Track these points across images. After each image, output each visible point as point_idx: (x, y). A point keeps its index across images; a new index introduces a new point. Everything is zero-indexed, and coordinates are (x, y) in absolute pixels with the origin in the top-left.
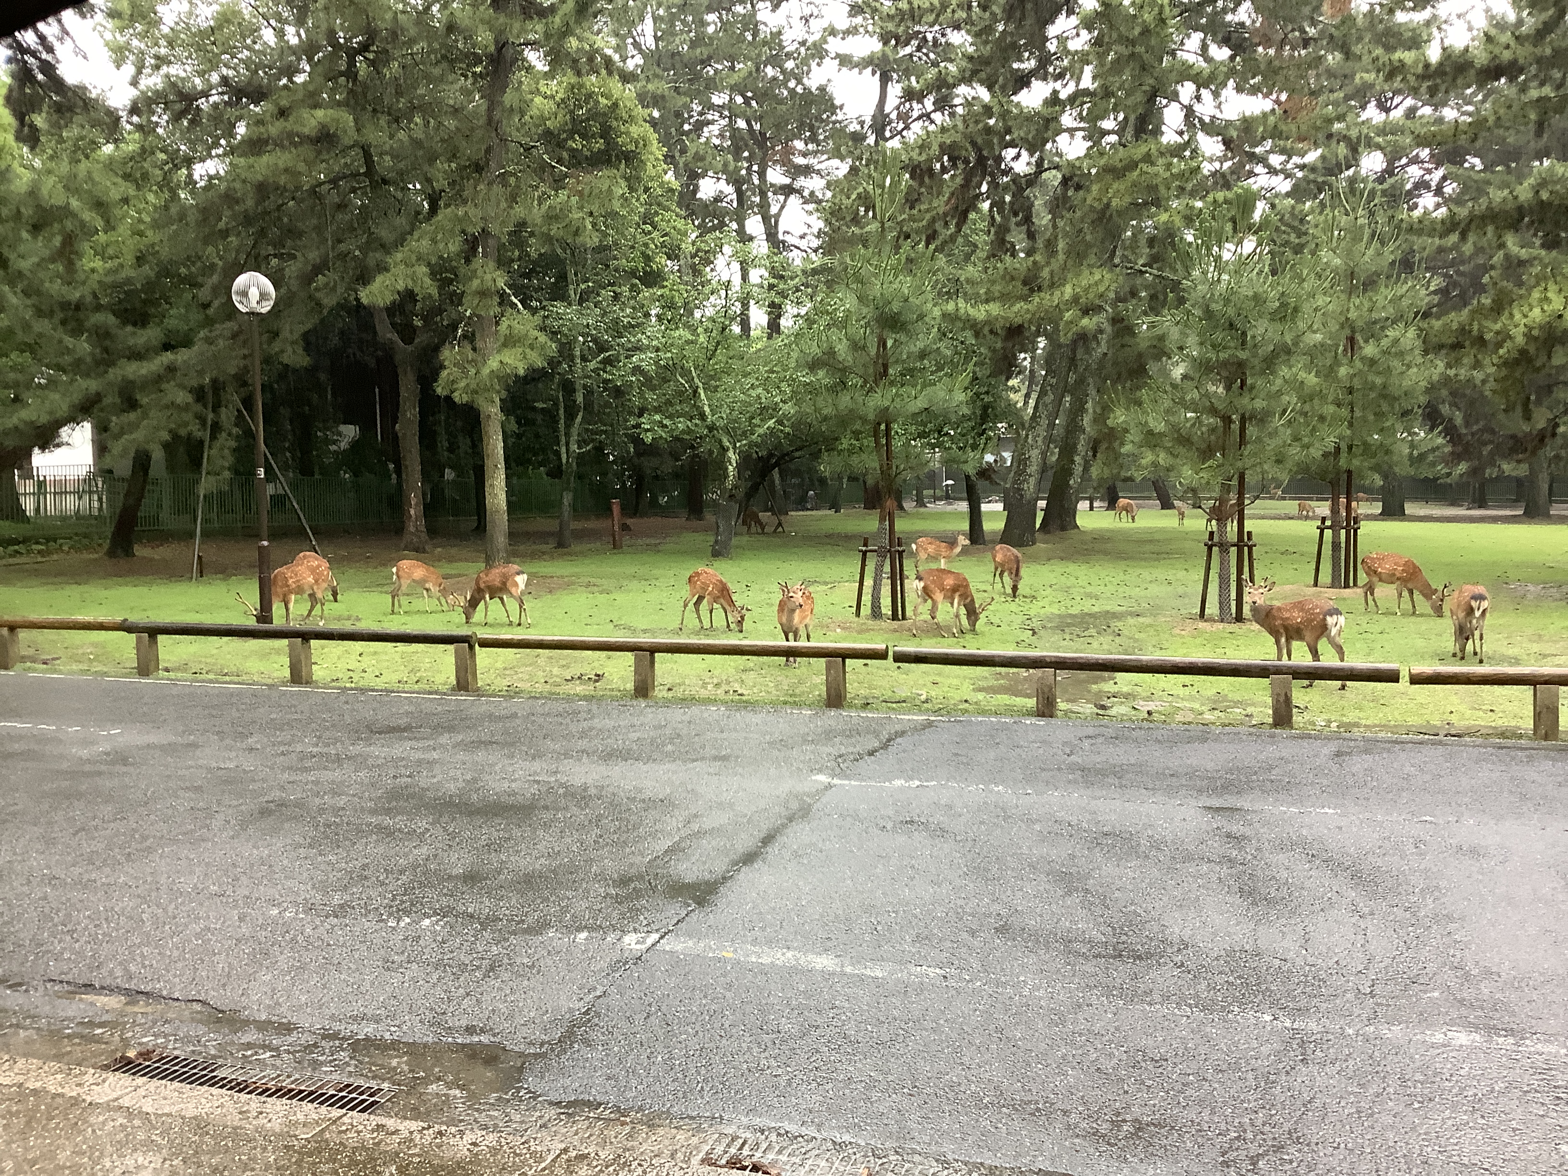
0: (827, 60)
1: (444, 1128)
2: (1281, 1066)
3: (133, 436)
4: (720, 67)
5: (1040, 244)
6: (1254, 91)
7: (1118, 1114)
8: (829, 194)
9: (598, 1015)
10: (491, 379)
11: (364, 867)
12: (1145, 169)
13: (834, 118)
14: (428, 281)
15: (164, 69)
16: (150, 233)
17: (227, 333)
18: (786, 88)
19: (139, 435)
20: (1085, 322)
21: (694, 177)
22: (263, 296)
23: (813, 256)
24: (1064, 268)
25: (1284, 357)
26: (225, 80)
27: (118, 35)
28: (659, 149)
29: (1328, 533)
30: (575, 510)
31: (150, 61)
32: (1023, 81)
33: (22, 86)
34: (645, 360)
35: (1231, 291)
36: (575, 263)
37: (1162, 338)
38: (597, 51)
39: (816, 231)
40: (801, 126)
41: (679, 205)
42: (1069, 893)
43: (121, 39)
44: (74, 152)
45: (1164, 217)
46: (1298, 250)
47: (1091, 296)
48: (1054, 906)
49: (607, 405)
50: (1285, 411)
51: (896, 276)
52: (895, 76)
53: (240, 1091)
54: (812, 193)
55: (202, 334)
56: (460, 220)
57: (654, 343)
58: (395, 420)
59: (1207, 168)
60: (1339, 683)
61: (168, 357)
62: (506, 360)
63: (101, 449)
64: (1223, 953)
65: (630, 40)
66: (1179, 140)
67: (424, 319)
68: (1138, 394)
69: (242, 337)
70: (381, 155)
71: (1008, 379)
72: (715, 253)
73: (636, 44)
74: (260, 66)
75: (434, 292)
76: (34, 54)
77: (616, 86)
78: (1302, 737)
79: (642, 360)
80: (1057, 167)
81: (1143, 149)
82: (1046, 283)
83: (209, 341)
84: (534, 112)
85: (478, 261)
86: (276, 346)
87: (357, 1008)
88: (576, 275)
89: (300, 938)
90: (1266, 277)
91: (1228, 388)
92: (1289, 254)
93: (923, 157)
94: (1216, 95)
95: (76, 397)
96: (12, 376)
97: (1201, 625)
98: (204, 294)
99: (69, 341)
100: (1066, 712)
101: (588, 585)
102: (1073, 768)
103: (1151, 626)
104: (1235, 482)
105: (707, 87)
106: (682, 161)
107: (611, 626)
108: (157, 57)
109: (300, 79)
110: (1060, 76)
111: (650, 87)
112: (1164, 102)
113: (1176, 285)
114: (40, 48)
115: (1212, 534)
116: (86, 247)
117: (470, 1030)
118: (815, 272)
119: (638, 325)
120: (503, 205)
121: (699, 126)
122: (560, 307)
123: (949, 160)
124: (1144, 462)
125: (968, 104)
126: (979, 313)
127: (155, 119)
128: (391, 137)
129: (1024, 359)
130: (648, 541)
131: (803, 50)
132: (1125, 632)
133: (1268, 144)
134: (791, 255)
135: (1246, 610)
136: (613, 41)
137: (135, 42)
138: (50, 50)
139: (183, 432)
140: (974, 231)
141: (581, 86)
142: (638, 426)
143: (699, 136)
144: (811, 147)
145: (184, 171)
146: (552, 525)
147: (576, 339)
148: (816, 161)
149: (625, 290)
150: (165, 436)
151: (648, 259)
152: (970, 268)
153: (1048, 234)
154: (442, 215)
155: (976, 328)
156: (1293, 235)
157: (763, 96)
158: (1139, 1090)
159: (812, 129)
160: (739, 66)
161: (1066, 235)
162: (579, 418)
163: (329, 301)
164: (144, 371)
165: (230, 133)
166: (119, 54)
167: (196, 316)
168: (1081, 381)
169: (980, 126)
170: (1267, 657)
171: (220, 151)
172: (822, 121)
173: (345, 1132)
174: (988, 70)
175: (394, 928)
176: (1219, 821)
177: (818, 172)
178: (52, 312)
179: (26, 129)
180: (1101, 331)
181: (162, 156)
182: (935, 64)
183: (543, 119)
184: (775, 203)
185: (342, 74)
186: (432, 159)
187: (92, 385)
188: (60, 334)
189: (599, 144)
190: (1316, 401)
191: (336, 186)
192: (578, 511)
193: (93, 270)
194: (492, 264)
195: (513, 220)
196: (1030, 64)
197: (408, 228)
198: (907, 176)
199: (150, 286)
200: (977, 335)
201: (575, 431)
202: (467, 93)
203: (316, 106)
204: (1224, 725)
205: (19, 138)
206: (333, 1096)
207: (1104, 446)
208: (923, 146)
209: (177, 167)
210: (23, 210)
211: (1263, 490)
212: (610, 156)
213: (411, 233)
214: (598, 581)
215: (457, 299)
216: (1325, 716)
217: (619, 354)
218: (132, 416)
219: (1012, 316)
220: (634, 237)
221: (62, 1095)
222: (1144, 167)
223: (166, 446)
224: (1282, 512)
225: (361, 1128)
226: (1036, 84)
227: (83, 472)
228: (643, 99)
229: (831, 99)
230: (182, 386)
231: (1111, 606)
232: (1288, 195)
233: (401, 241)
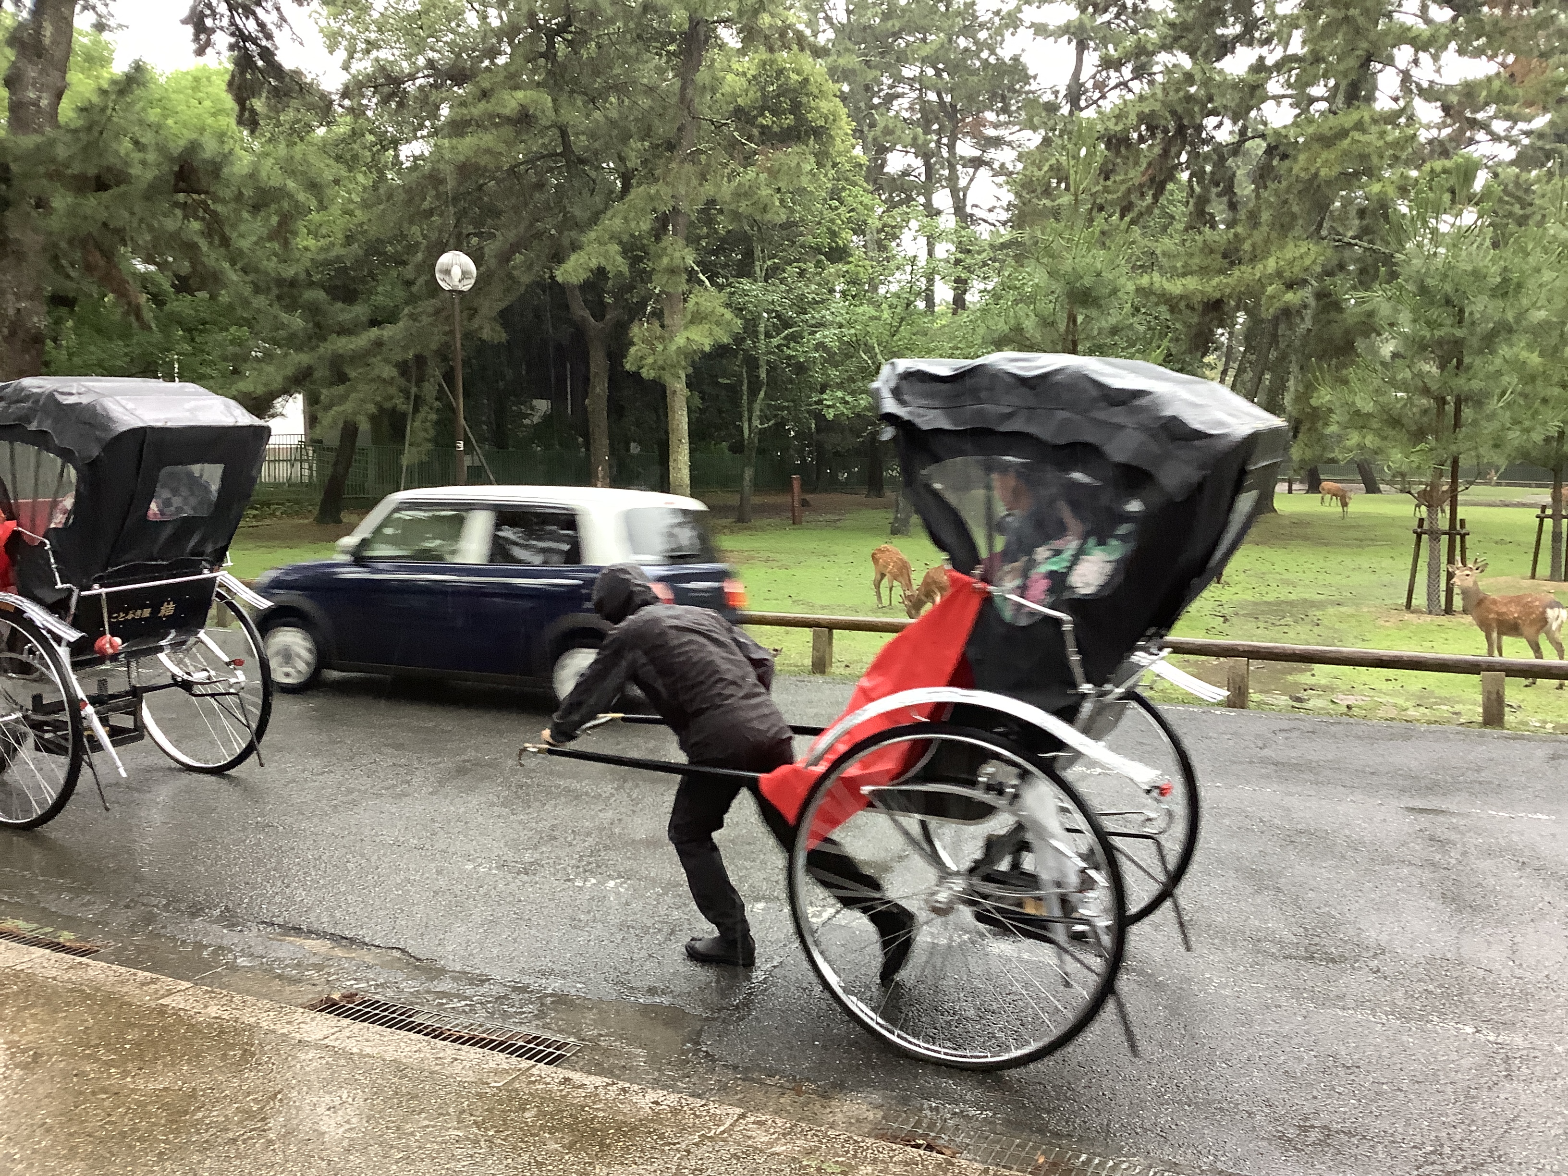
0: (1021, 30)
1: (627, 1085)
2: (1483, 1081)
3: (342, 408)
4: (912, 39)
5: (1242, 215)
6: (1478, 53)
7: (1306, 1119)
8: (1020, 166)
9: (774, 984)
10: (678, 356)
11: (553, 828)
12: (1357, 137)
13: (1027, 88)
14: (619, 259)
15: (374, 53)
16: (358, 212)
17: (431, 310)
18: (979, 58)
19: (348, 407)
20: (1289, 296)
21: (882, 150)
22: (465, 274)
23: (1002, 230)
24: (1267, 241)
25: (1504, 335)
26: (431, 64)
27: (332, 21)
28: (848, 124)
29: (1548, 523)
30: (755, 485)
31: (361, 46)
32: (1225, 47)
33: (242, 73)
34: (828, 336)
35: (1449, 266)
36: (762, 240)
37: (1371, 314)
38: (789, 27)
39: (1005, 205)
40: (993, 97)
41: (867, 181)
42: (1258, 892)
43: (335, 26)
44: (290, 135)
45: (1376, 188)
46: (1522, 221)
47: (1296, 270)
48: (1243, 903)
49: (791, 381)
50: (1503, 393)
51: (1089, 250)
52: (1092, 44)
53: (435, 1037)
54: (1003, 165)
55: (406, 311)
56: (652, 198)
57: (838, 319)
58: (586, 395)
59: (1424, 136)
60: (1556, 682)
61: (374, 332)
62: (693, 336)
63: (311, 420)
64: (1422, 960)
65: (822, 15)
66: (1395, 106)
67: (614, 295)
68: (1344, 372)
69: (444, 314)
70: (577, 135)
71: (1204, 355)
72: (901, 227)
73: (828, 19)
74: (463, 48)
75: (625, 269)
76: (254, 41)
77: (807, 61)
78: (1515, 738)
79: (825, 337)
80: (1263, 136)
81: (1355, 116)
82: (1247, 257)
83: (413, 317)
84: (726, 89)
85: (668, 239)
86: (476, 323)
87: (545, 963)
88: (763, 251)
89: (493, 893)
90: (1487, 251)
91: (1442, 367)
92: (1512, 227)
93: (1119, 128)
94: (1436, 58)
95: (289, 371)
96: (231, 349)
97: (1408, 616)
98: (409, 272)
99: (285, 317)
100: (1259, 704)
101: (767, 561)
102: (1264, 761)
103: (1352, 616)
104: (1447, 468)
105: (898, 60)
106: (870, 136)
107: (790, 601)
108: (368, 42)
109: (501, 60)
110: (1267, 41)
111: (841, 61)
112: (1379, 66)
113: (1388, 260)
114: (261, 35)
115: (1421, 521)
116: (301, 226)
117: (652, 991)
118: (1003, 246)
119: (823, 301)
120: (695, 182)
121: (890, 98)
122: (746, 284)
123: (1147, 129)
124: (1348, 443)
125: (1168, 71)
126: (1175, 287)
127: (365, 102)
128: (588, 116)
129: (1222, 335)
130: (829, 517)
131: (997, 20)
132: (1325, 622)
133: (1492, 110)
134: (978, 229)
135: (1458, 602)
136: (805, 16)
137: (347, 28)
138: (269, 37)
139: (388, 405)
140: (1170, 202)
141: (773, 62)
142: (820, 402)
143: (888, 109)
144: (1003, 118)
145: (391, 152)
146: (733, 500)
147: (760, 316)
148: (1008, 132)
149: (810, 267)
150: (371, 408)
151: (833, 234)
152: (1167, 240)
153: (1251, 205)
154: (637, 193)
155: (1172, 303)
156: (1518, 206)
157: (954, 68)
158: (1329, 1096)
159: (1003, 98)
160: (930, 38)
161: (1270, 205)
162: (762, 394)
163: (526, 279)
164: (352, 346)
165: (434, 115)
166: (333, 40)
167: (400, 294)
168: (1283, 357)
169: (1181, 94)
170: (1478, 652)
171: (425, 132)
172: (1015, 91)
173: (534, 1082)
174: (1191, 36)
175: (581, 888)
176: (1424, 820)
177: (1009, 144)
178: (269, 289)
179: (247, 114)
180: (1305, 307)
181: (370, 138)
182: (1134, 31)
183: (735, 96)
184: (963, 175)
185: (542, 55)
186: (625, 137)
187: (304, 358)
188: (276, 310)
189: (789, 120)
190: (1539, 383)
191: (535, 167)
192: (759, 487)
193: (306, 249)
194: (681, 242)
195: (704, 198)
196: (1233, 29)
197: (601, 207)
198: (1103, 146)
199: (359, 263)
200: (1172, 310)
201: (757, 406)
202: (661, 71)
203: (516, 87)
204: (1429, 723)
205: (240, 122)
206: (522, 1047)
207: (1304, 428)
208: (1119, 116)
209: (385, 149)
210: (244, 191)
211: (1480, 475)
212: (799, 132)
213: (604, 211)
214: (778, 556)
215: (645, 276)
216: (1540, 717)
217: (803, 330)
218: (341, 389)
219: (1210, 290)
220: (821, 213)
221: (273, 1032)
222: (1357, 135)
223: (373, 419)
224: (1497, 499)
225: (548, 1080)
226: (1240, 49)
227: (295, 441)
228: (835, 74)
229: (1025, 69)
230: (387, 361)
231: (1310, 595)
232: (1512, 163)
233: (595, 219)
